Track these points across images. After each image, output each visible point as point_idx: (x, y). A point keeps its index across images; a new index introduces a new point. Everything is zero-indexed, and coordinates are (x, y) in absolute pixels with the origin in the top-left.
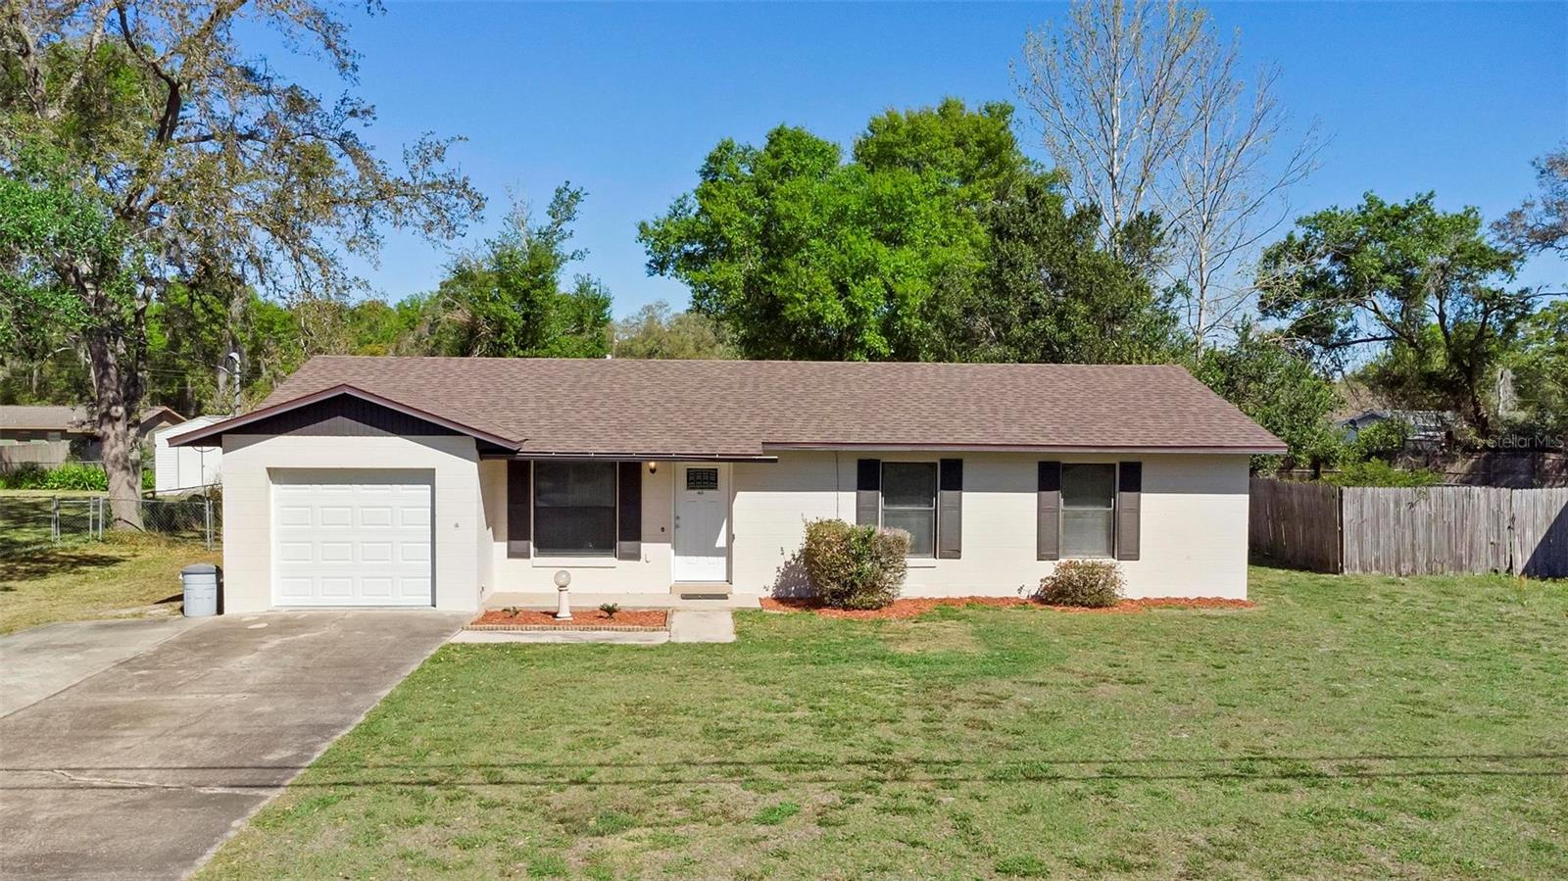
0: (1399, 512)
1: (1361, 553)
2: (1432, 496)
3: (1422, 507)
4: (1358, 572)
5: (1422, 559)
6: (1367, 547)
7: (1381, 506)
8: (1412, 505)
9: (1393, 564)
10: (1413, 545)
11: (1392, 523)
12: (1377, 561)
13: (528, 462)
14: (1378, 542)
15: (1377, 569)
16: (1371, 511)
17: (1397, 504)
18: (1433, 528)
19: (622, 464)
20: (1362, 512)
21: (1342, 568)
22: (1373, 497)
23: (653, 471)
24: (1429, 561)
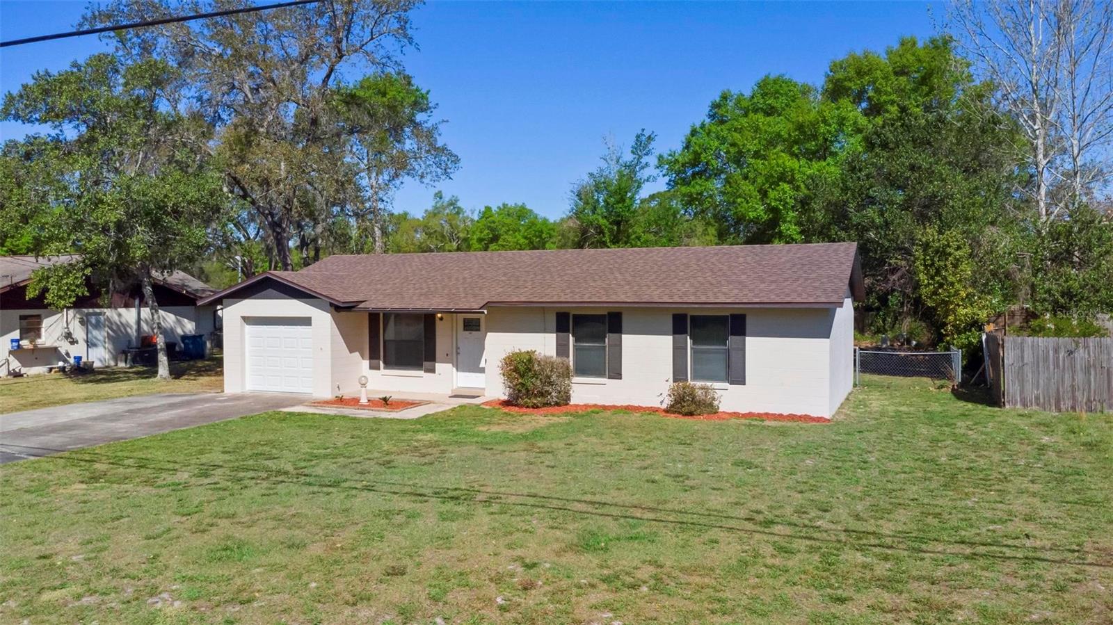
0: (1058, 358)
1: (1022, 392)
2: (1091, 344)
3: (1081, 354)
4: (1019, 406)
5: (1081, 397)
6: (1028, 387)
7: (1040, 352)
8: (1071, 352)
9: (1053, 402)
10: (1073, 386)
11: (1052, 367)
12: (1037, 398)
13: (378, 314)
14: (1038, 382)
15: (1038, 405)
16: (1031, 356)
17: (1056, 351)
18: (1093, 372)
19: (425, 315)
20: (1022, 357)
21: (1004, 403)
22: (1033, 346)
23: (441, 319)
24: (1089, 400)
